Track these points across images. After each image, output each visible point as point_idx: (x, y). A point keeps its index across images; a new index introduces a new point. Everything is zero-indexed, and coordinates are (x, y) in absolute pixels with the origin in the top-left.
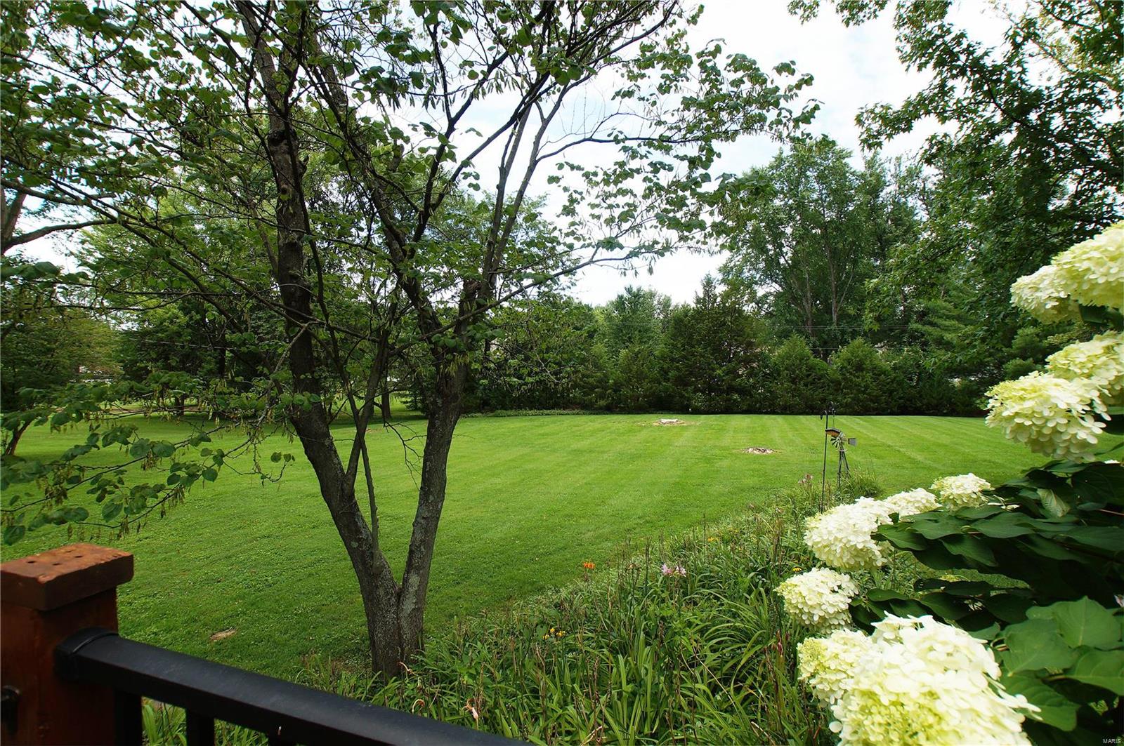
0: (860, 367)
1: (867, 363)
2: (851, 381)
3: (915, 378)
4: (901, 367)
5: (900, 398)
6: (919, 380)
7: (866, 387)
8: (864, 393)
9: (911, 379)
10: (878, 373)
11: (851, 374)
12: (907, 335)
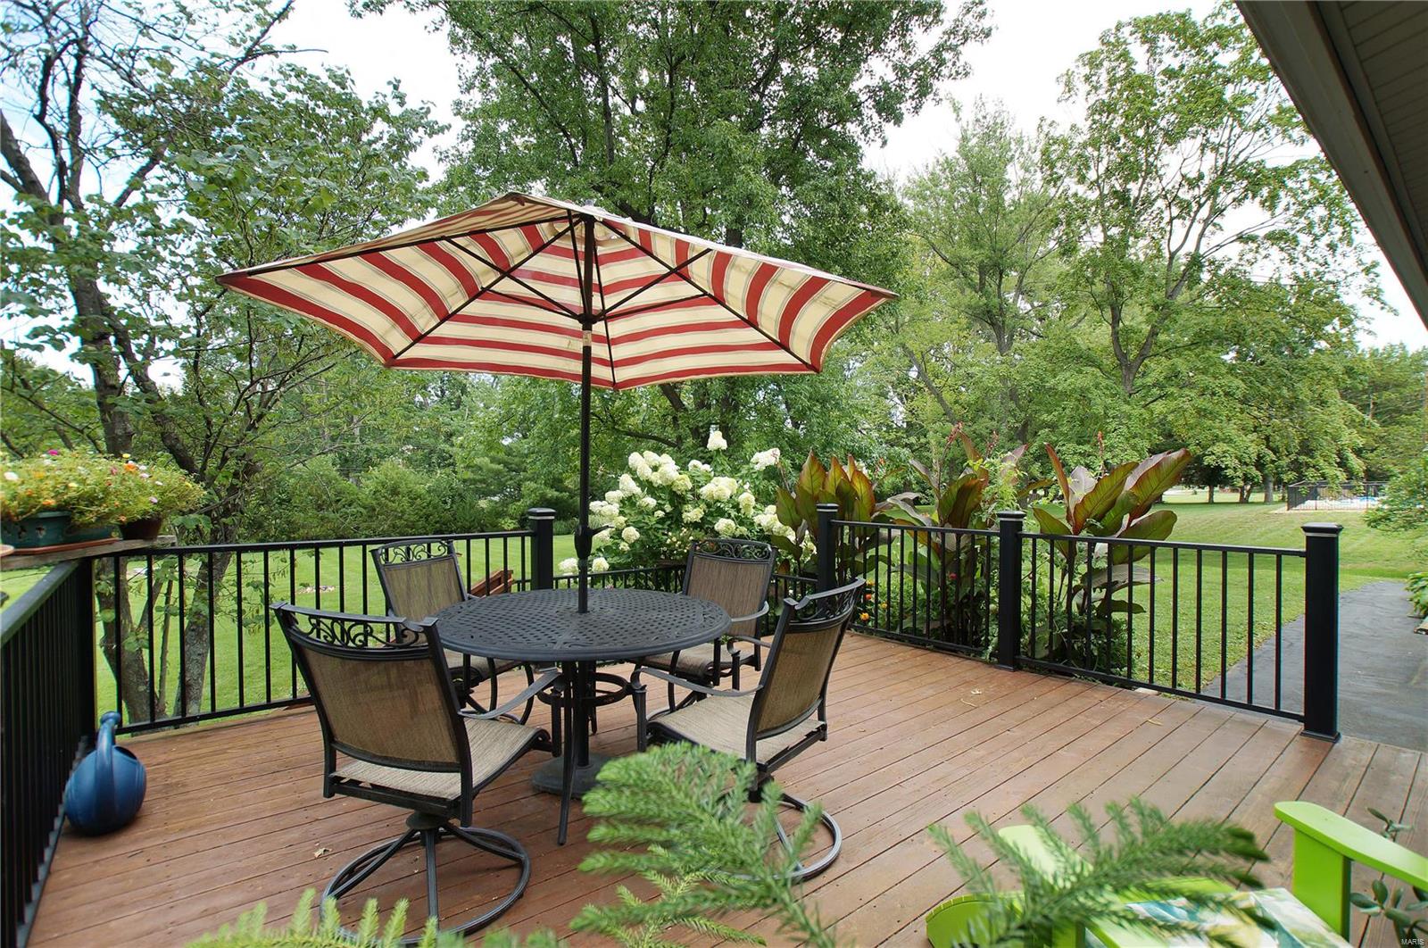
0: (395, 491)
1: (403, 489)
2: (387, 506)
3: (449, 501)
4: (434, 490)
5: (436, 523)
6: (453, 502)
7: (403, 512)
8: (400, 518)
9: (445, 502)
10: (414, 497)
11: (386, 498)
12: (435, 456)
